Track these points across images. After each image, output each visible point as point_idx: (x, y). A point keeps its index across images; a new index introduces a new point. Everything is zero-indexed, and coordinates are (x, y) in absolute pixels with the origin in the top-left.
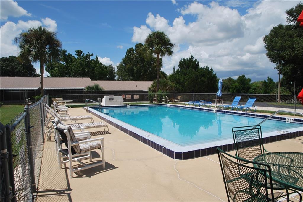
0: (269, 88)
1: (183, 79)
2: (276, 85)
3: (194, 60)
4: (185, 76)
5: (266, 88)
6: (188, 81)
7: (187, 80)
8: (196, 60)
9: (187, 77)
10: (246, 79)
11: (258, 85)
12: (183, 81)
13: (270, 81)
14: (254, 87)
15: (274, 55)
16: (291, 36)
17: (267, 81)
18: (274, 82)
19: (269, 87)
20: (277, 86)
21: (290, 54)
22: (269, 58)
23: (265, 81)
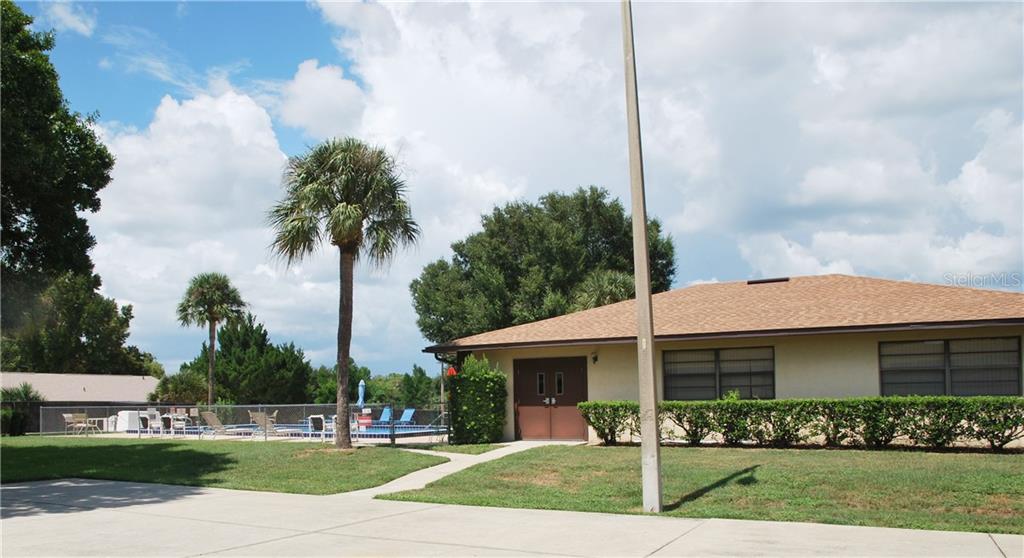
0: (419, 395)
1: (234, 374)
2: (433, 385)
3: (255, 326)
4: (240, 365)
5: (410, 395)
6: (250, 380)
7: (245, 376)
8: (260, 326)
9: (247, 368)
10: (355, 368)
11: (389, 385)
12: (236, 377)
13: (419, 375)
14: (379, 392)
15: (431, 326)
16: (460, 295)
17: (411, 374)
18: (429, 379)
19: (417, 391)
20: (438, 388)
21: (460, 330)
22: (422, 330)
23: (407, 375)
